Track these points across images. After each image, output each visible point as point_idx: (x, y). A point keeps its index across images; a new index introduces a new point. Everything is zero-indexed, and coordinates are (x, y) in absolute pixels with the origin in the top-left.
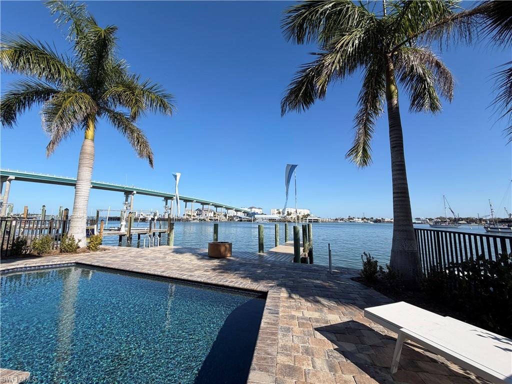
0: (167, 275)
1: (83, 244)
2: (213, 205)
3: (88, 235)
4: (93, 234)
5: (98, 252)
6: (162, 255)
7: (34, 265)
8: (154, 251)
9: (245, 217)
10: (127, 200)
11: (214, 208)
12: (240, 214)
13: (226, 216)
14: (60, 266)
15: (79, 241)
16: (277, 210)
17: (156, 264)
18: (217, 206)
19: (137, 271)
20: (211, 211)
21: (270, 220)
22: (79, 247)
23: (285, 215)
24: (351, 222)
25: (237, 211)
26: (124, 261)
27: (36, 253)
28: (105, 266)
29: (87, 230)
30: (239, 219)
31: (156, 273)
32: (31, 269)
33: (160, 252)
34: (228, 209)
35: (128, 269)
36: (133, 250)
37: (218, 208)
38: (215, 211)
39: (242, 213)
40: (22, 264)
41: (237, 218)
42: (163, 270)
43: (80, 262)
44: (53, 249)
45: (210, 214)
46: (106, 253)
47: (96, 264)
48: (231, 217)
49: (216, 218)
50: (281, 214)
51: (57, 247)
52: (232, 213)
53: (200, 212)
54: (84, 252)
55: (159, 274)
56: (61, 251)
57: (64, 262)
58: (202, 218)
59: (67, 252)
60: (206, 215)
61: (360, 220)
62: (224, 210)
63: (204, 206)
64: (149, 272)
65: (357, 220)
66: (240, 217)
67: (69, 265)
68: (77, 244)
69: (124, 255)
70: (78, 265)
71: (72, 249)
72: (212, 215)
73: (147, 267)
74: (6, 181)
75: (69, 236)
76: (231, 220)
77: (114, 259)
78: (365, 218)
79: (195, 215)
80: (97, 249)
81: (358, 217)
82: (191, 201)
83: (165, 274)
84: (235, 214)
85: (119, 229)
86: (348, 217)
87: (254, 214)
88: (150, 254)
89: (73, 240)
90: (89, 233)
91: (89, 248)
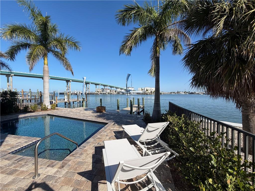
0: (79, 118)
1: (49, 107)
2: (109, 86)
3: (51, 104)
4: (53, 103)
5: (55, 110)
6: (79, 111)
7: (33, 115)
8: (77, 110)
9: (125, 92)
10: (67, 85)
11: (110, 88)
12: (123, 91)
13: (116, 92)
14: (42, 115)
15: (48, 106)
16: (141, 88)
17: (76, 115)
18: (111, 87)
19: (69, 117)
20: (108, 89)
21: (137, 93)
22: (48, 108)
23: (145, 91)
24: (178, 94)
25: (121, 89)
26: (64, 113)
27: (32, 111)
28: (58, 115)
29: (50, 102)
30: (122, 93)
31: (75, 118)
32: (33, 116)
33: (79, 110)
34: (117, 88)
35: (66, 116)
36: (68, 109)
37: (112, 88)
38: (111, 89)
39: (124, 90)
40: (29, 115)
41: (121, 93)
42: (78, 116)
43: (49, 114)
44: (38, 109)
45: (108, 91)
46: (58, 110)
47: (55, 115)
48: (118, 92)
49: (111, 93)
50: (143, 91)
51: (40, 108)
52: (119, 90)
53: (103, 90)
54: (50, 110)
55: (76, 118)
56: (42, 110)
57: (43, 114)
58: (104, 93)
59: (44, 110)
60: (106, 91)
61: (183, 93)
62: (115, 89)
63: (105, 87)
64: (73, 117)
65: (181, 93)
66: (122, 92)
67: (45, 115)
68: (47, 107)
69: (65, 111)
70: (48, 115)
71: (45, 109)
72: (109, 91)
73: (72, 116)
74: (10, 77)
75: (43, 104)
76: (118, 94)
77: (61, 113)
78: (186, 92)
79: (101, 91)
80: (55, 109)
81: (182, 91)
82: (99, 85)
83: (78, 118)
84: (121, 91)
85: (64, 100)
86: (177, 92)
87: (130, 90)
88: (75, 111)
89: (45, 106)
90: (51, 103)
91: (52, 108)
